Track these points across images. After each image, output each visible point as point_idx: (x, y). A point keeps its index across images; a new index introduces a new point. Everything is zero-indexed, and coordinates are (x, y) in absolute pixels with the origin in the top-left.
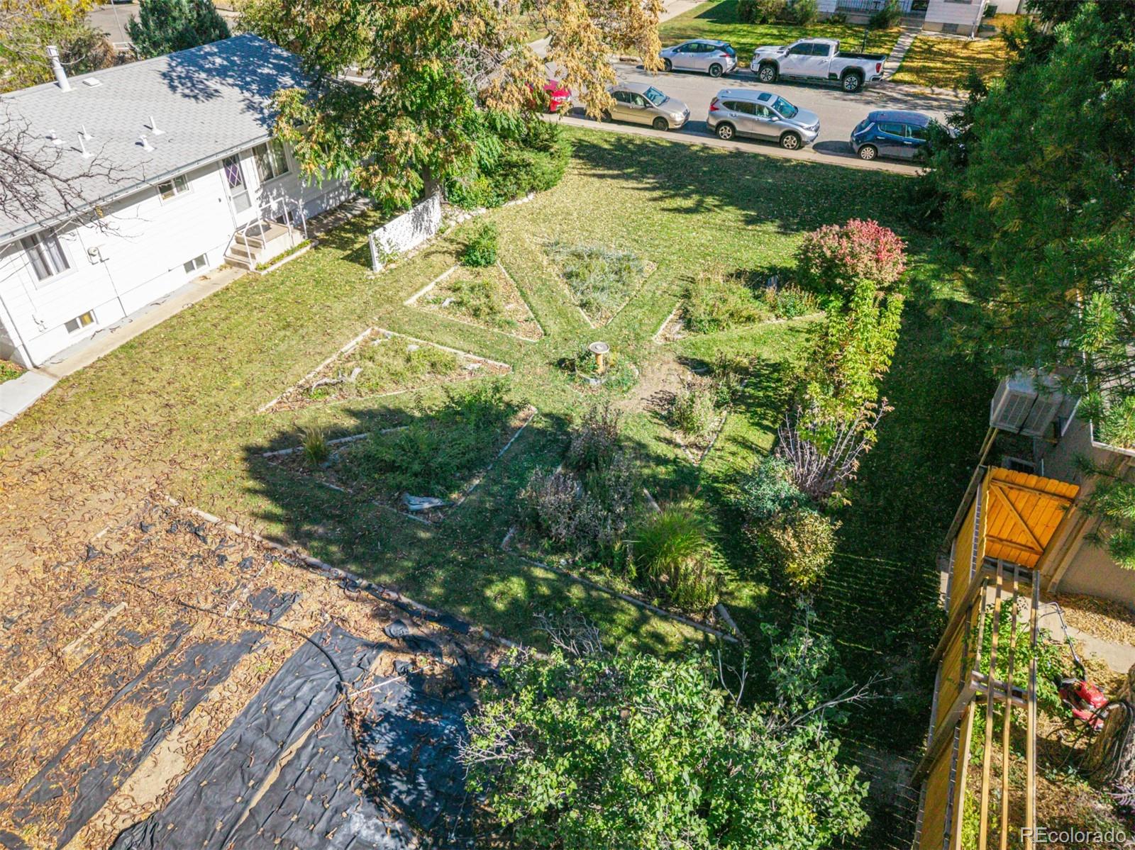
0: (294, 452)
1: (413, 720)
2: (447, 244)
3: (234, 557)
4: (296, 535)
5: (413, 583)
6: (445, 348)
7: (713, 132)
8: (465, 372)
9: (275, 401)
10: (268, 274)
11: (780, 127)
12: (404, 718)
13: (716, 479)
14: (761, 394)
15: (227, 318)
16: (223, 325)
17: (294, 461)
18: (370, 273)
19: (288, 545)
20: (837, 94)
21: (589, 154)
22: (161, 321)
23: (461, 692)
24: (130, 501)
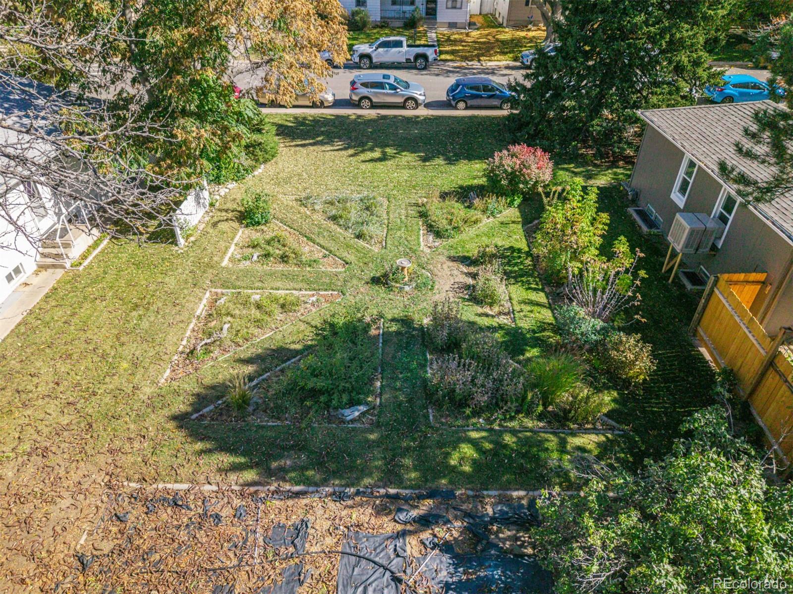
0: (216, 408)
1: (468, 579)
2: (224, 214)
3: (226, 512)
4: (269, 474)
5: (392, 475)
6: (280, 292)
7: (357, 105)
8: (308, 306)
9: (168, 371)
10: (85, 268)
11: (403, 95)
12: (460, 581)
13: (534, 332)
14: (516, 268)
15: (74, 314)
16: (75, 320)
17: (221, 414)
18: (177, 248)
19: (269, 484)
20: (414, 71)
21: (284, 131)
22: (8, 332)
23: (484, 542)
24: (92, 500)
